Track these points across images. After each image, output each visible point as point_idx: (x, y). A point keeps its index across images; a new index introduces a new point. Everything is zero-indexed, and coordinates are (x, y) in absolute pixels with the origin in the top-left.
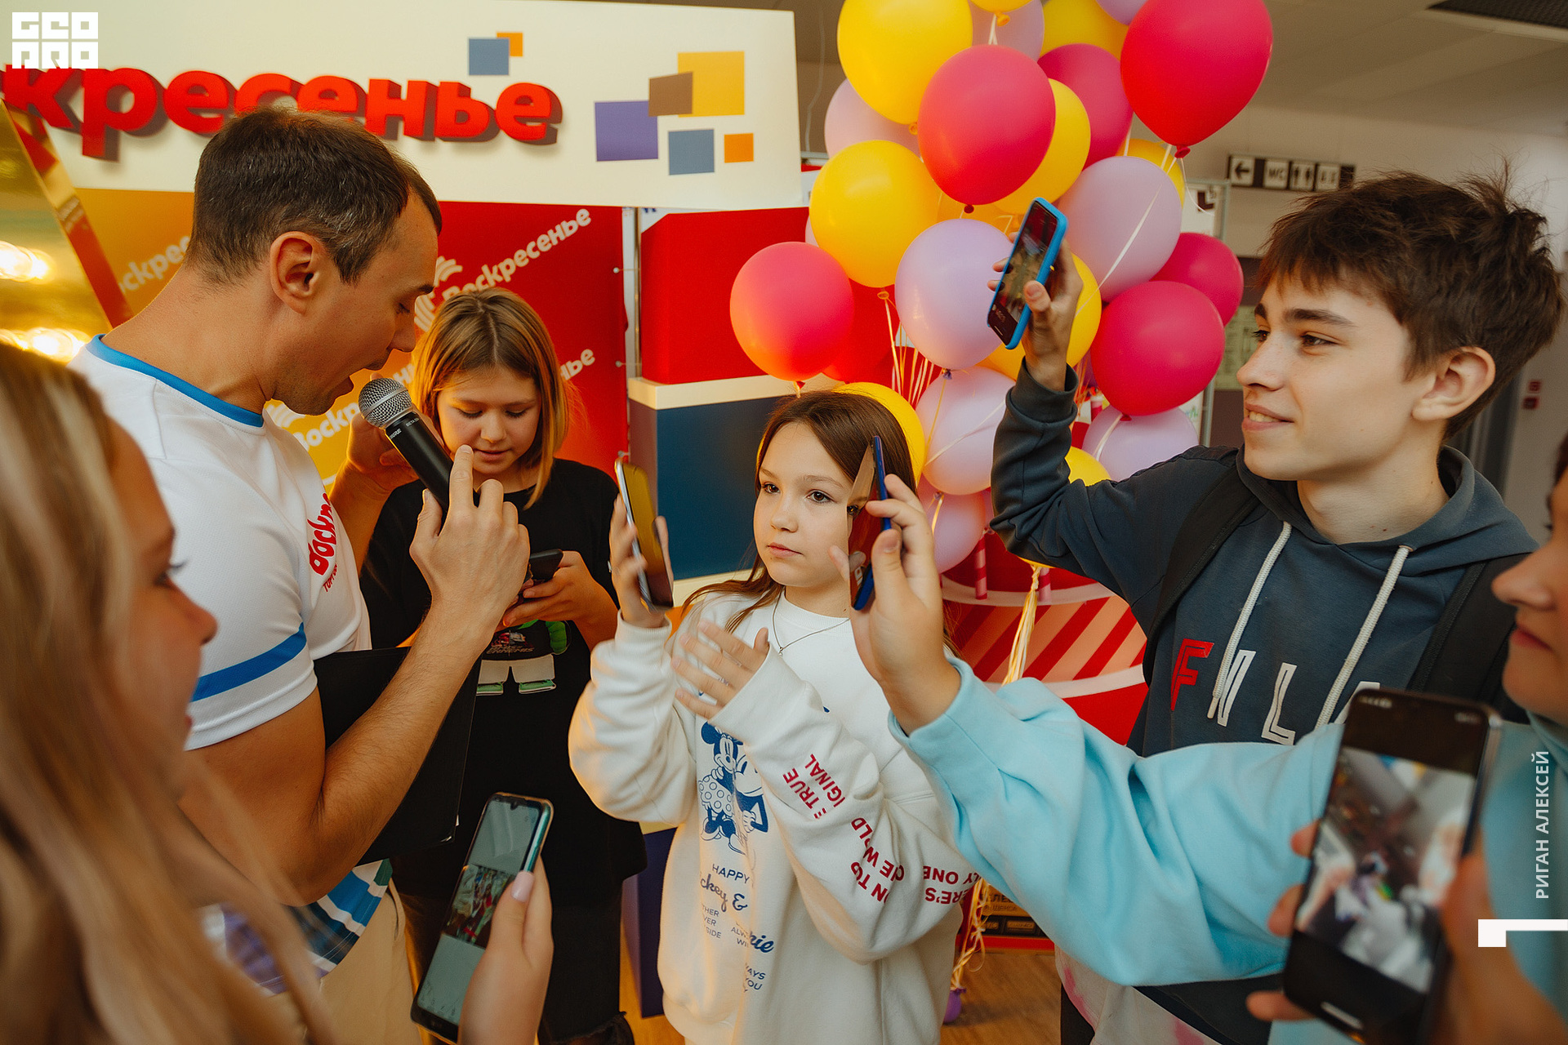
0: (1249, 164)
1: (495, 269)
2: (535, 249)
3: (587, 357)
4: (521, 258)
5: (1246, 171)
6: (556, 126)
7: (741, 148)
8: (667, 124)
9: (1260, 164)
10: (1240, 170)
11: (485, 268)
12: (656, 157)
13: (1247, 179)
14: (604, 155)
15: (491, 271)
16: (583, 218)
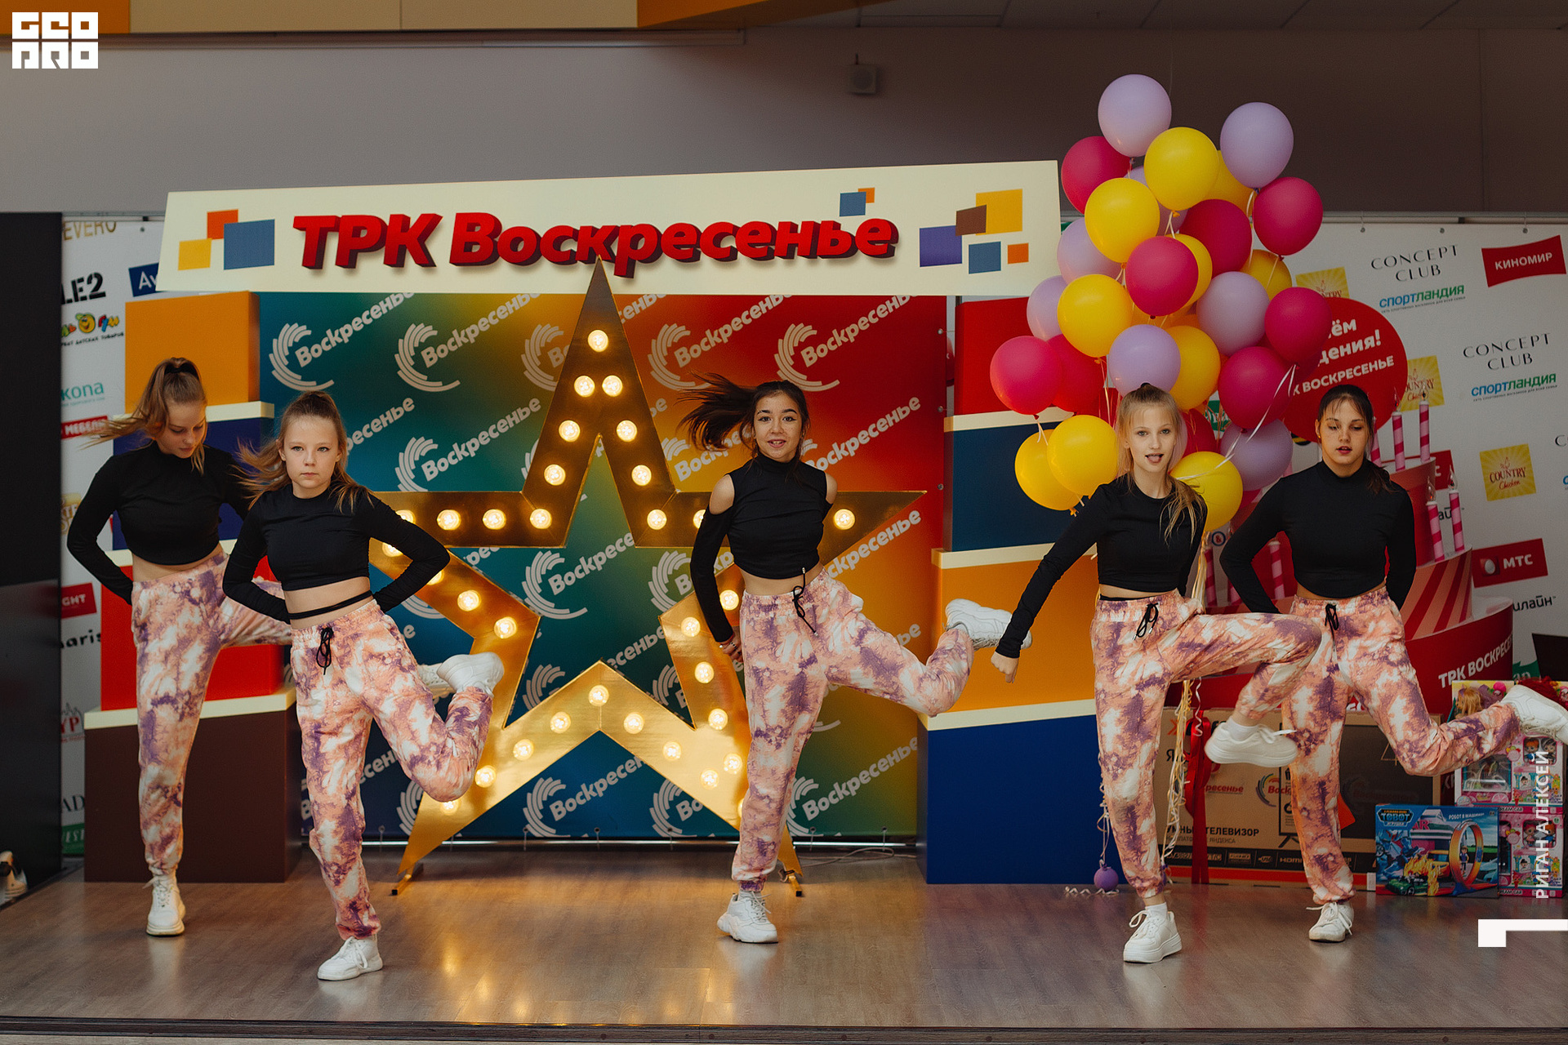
1: (843, 332)
2: (875, 316)
3: (914, 404)
6: (893, 245)
7: (1020, 254)
8: (968, 240)
11: (835, 332)
12: (960, 262)
14: (925, 262)
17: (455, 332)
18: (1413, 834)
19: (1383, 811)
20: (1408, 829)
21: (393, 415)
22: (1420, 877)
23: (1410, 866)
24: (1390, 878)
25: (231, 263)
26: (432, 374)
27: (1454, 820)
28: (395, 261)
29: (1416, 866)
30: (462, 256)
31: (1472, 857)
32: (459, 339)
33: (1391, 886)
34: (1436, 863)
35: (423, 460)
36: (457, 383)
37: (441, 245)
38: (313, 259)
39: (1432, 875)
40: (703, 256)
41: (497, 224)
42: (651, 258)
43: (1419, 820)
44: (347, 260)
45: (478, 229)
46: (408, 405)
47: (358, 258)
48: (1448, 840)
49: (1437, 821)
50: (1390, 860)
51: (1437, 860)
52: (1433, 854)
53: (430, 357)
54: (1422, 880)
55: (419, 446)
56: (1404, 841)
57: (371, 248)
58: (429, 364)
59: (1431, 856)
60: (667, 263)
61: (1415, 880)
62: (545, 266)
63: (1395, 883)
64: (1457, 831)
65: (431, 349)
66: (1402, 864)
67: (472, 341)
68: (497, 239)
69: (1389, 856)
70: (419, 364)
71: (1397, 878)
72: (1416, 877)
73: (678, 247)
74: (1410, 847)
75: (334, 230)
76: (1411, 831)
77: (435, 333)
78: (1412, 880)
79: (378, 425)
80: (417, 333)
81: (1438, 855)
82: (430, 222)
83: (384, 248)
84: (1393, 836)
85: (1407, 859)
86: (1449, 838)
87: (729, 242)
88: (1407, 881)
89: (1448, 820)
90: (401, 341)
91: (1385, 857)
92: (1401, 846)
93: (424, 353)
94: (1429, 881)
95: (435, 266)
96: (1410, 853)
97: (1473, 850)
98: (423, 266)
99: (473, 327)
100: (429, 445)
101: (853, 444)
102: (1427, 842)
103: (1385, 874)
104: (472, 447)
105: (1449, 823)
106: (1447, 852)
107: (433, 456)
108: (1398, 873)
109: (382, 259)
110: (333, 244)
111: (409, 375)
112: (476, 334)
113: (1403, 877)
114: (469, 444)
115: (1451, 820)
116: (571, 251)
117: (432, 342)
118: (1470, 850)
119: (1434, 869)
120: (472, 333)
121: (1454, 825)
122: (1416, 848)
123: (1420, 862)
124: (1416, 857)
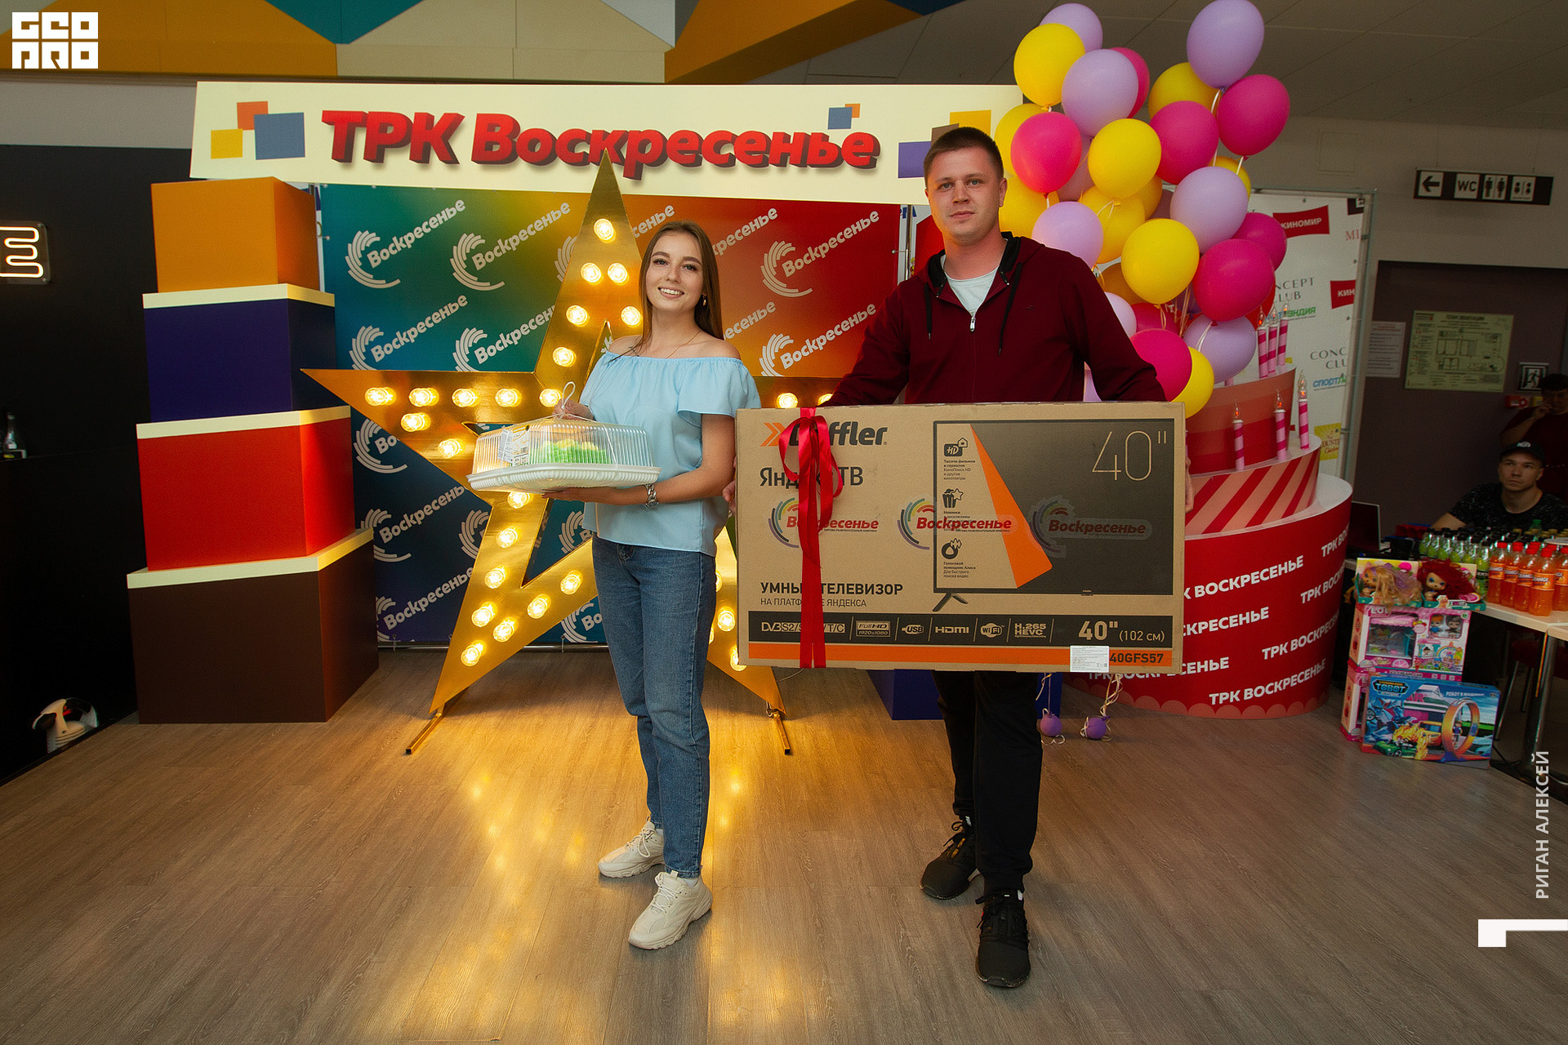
0: (1438, 178)
1: (816, 249)
2: (842, 237)
4: (832, 243)
5: (1437, 184)
6: (875, 158)
9: (1450, 179)
10: (1428, 184)
13: (1436, 191)
14: (903, 173)
15: (814, 252)
16: (874, 217)
17: (500, 241)
18: (1406, 704)
19: (1378, 682)
20: (1401, 699)
21: (450, 309)
22: (1409, 742)
23: (1400, 732)
24: (1379, 740)
25: (262, 153)
26: (482, 276)
27: (1451, 697)
28: (420, 157)
29: (1405, 733)
30: (484, 155)
31: (1466, 731)
32: (503, 247)
33: (1379, 747)
34: (1427, 732)
35: (475, 346)
36: (502, 284)
37: (463, 143)
38: (343, 153)
39: (1422, 742)
40: (705, 162)
41: (515, 125)
42: (657, 162)
43: (1414, 693)
44: (375, 155)
45: (497, 129)
46: (462, 301)
47: (386, 152)
48: (1443, 713)
49: (1433, 696)
50: (1380, 724)
51: (1428, 730)
52: (1426, 724)
53: (480, 261)
54: (1410, 745)
55: (472, 336)
56: (1396, 709)
57: (397, 144)
58: (479, 267)
59: (1422, 726)
60: (672, 167)
61: (1404, 744)
62: (561, 166)
63: (1382, 744)
64: (1452, 707)
65: (480, 255)
66: (1392, 728)
67: (514, 249)
68: (516, 140)
69: (1379, 721)
70: (470, 268)
71: (1386, 740)
72: (1406, 742)
73: (682, 152)
74: (1402, 715)
75: (361, 125)
76: (1405, 701)
77: (483, 241)
78: (1400, 744)
79: (437, 317)
80: (469, 241)
81: (1430, 725)
82: (453, 122)
83: (410, 144)
84: (1386, 704)
85: (1397, 725)
86: (1444, 712)
87: (728, 150)
88: (1395, 744)
89: (1445, 696)
90: (455, 247)
91: (1375, 721)
92: (1392, 713)
93: (474, 258)
94: (1418, 747)
95: (458, 163)
96: (1402, 721)
97: (1468, 725)
98: (446, 163)
99: (515, 237)
100: (480, 335)
101: (822, 341)
102: (1420, 713)
103: (1373, 736)
104: (515, 337)
105: (1446, 699)
106: (1440, 724)
107: (483, 343)
108: (1388, 737)
109: (408, 155)
110: (361, 139)
111: (461, 276)
112: (517, 243)
113: (1392, 741)
114: (513, 334)
115: (1448, 696)
116: (584, 152)
117: (481, 249)
118: (1465, 725)
119: (1424, 738)
120: (514, 242)
121: (1450, 701)
122: (1408, 717)
123: (1411, 729)
124: (1407, 724)
